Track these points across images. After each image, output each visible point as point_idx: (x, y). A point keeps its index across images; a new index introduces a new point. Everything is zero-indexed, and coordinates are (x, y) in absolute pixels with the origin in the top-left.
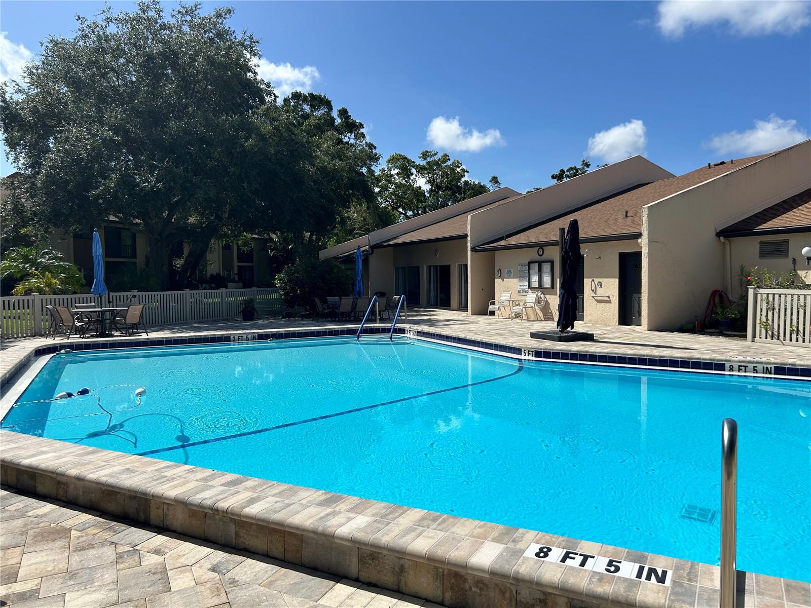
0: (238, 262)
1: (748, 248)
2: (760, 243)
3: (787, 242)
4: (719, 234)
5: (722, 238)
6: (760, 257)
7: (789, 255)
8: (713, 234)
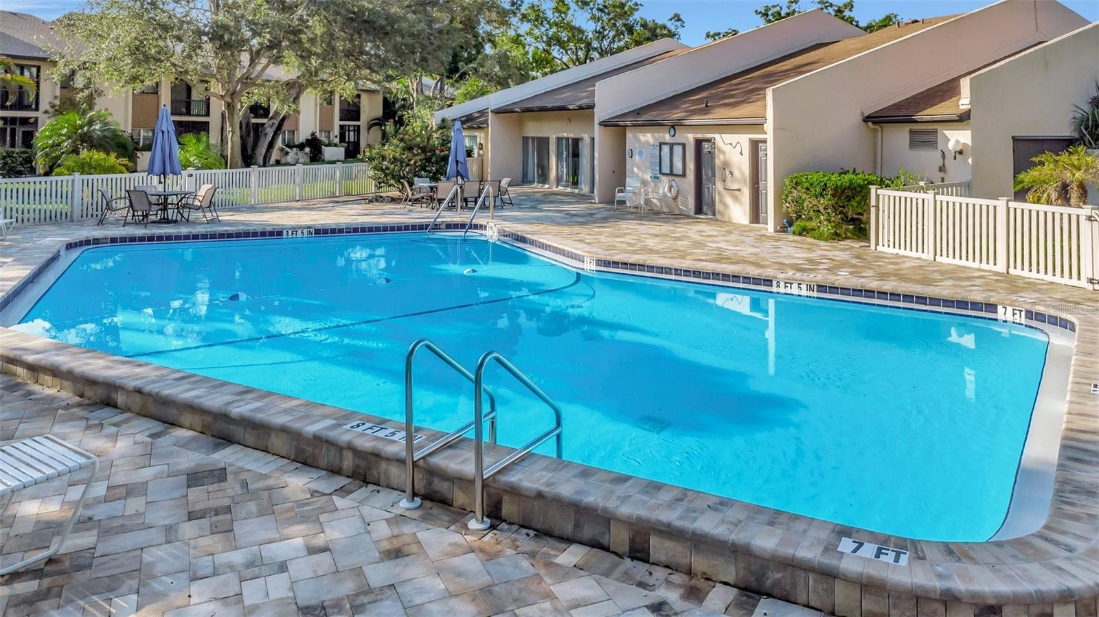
0: (341, 120)
1: (899, 136)
2: (910, 132)
3: (935, 132)
4: (867, 119)
5: (870, 124)
6: (910, 148)
7: (938, 147)
8: (860, 119)
